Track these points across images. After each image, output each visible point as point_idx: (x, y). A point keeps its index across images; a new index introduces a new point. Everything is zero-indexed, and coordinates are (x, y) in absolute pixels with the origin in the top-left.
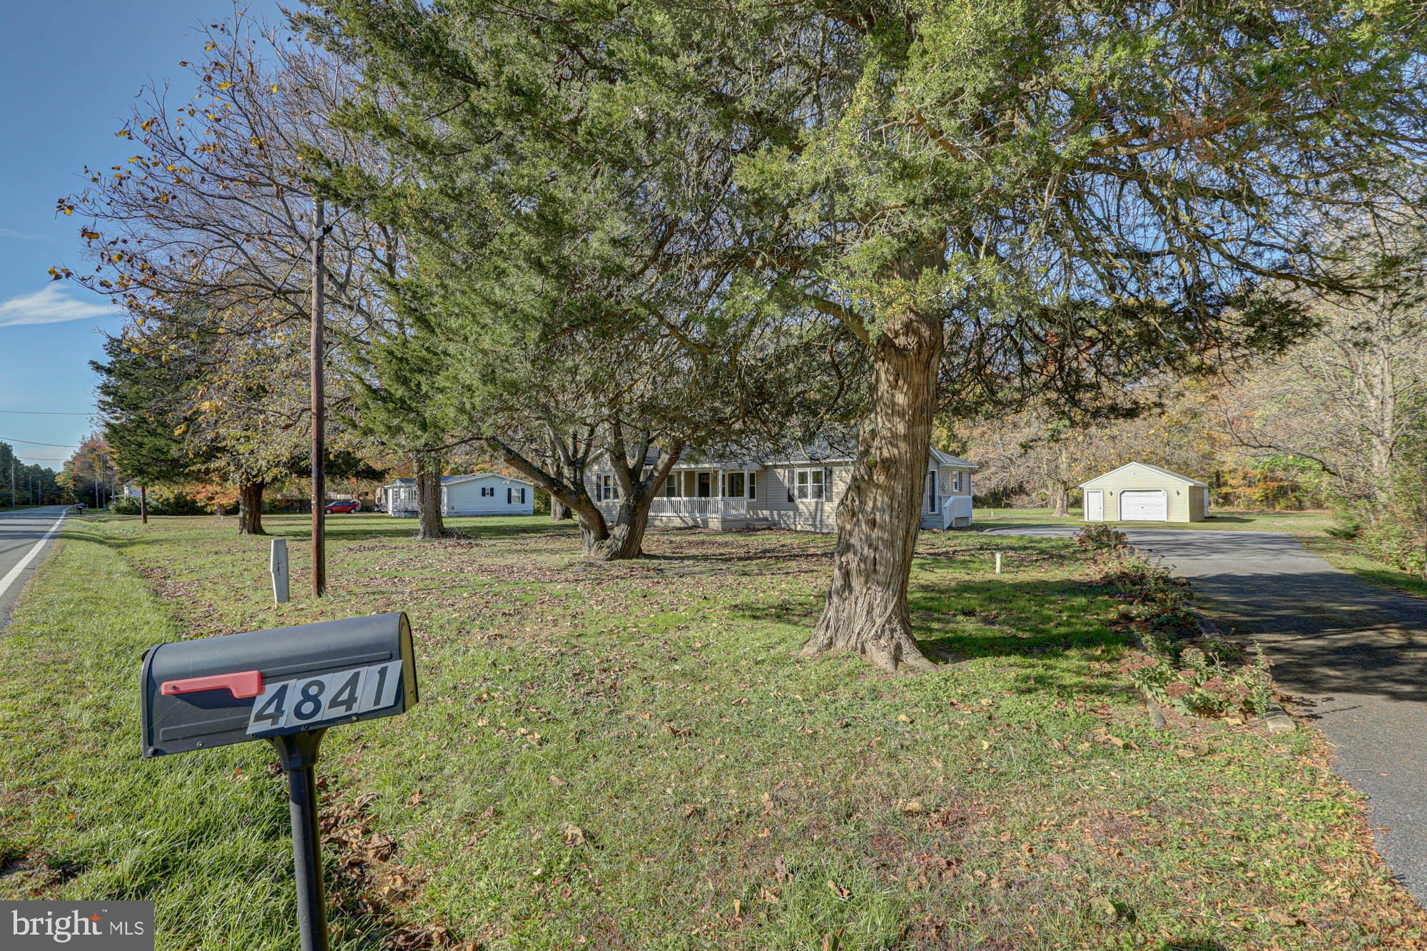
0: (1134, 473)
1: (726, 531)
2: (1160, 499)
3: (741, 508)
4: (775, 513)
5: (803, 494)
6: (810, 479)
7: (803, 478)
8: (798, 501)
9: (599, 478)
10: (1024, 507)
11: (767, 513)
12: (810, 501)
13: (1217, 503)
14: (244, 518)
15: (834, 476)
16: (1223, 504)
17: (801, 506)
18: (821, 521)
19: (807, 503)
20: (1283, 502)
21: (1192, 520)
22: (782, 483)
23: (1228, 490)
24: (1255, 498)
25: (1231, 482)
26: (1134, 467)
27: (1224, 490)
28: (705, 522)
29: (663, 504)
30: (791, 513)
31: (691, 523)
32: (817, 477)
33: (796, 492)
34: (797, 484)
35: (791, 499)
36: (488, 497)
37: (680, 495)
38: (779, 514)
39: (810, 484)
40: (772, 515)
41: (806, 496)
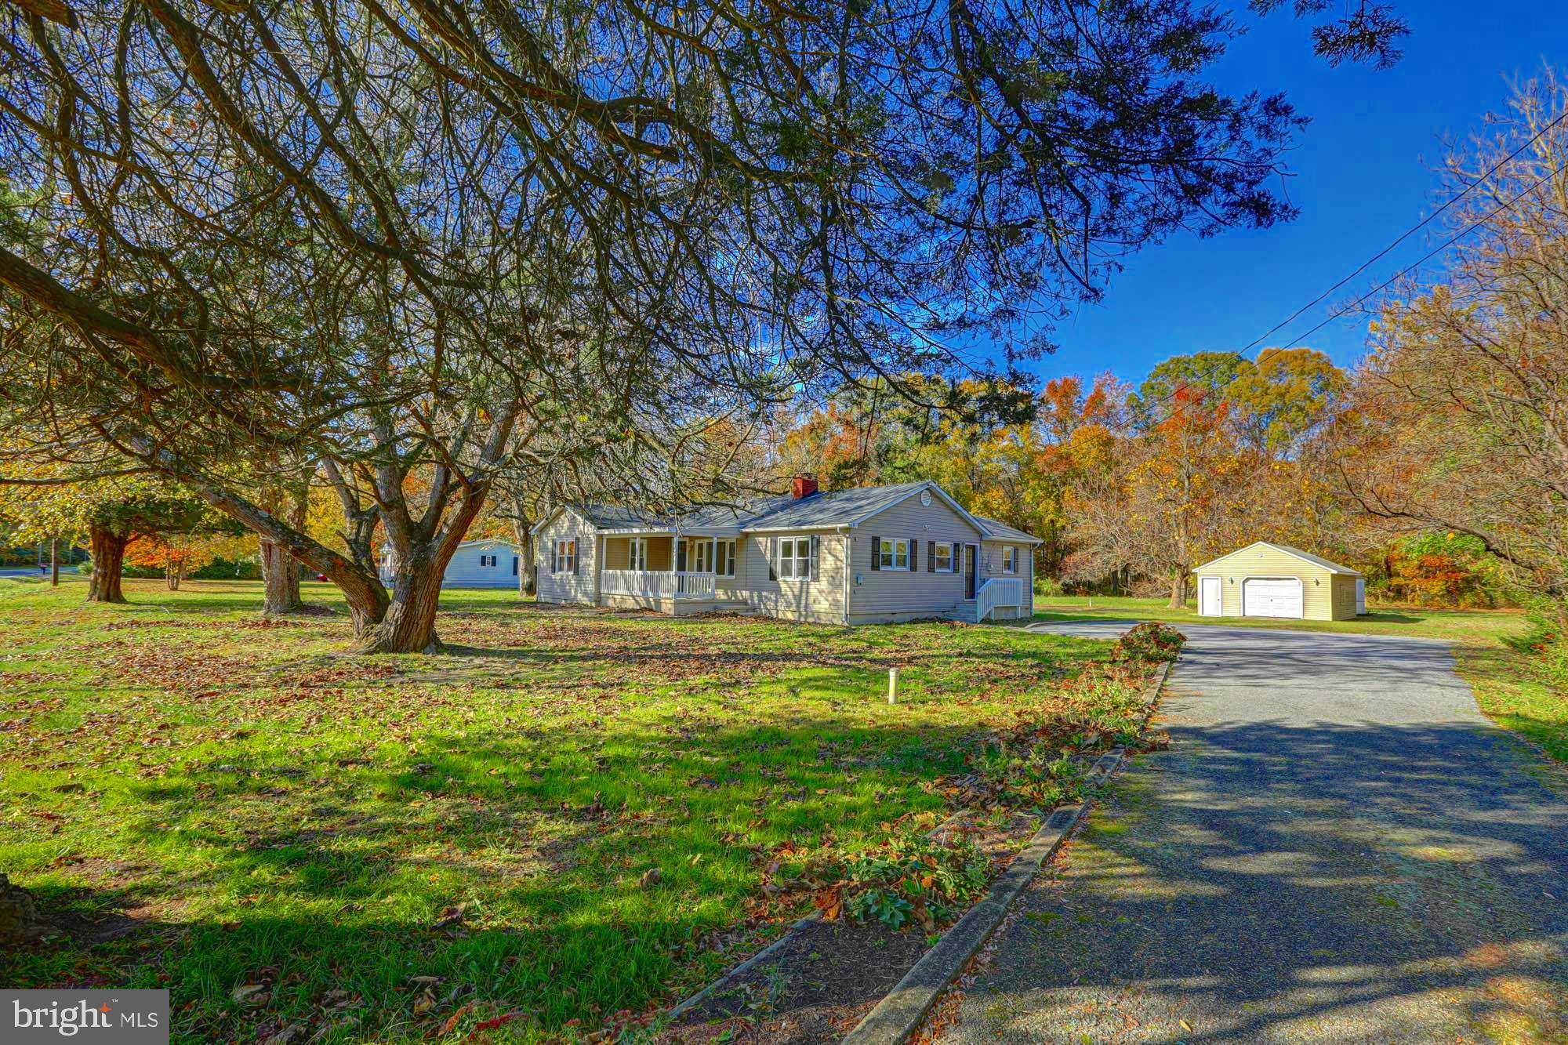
0: (1260, 555)
1: (681, 616)
2: (1294, 589)
3: (709, 587)
4: (755, 594)
5: (787, 571)
6: (795, 551)
7: (787, 549)
8: (780, 579)
9: (555, 544)
10: (1145, 595)
11: (746, 594)
12: (794, 580)
13: (1386, 597)
14: (96, 579)
15: (823, 548)
16: (1394, 599)
17: (783, 586)
18: (806, 607)
19: (789, 584)
20: (1469, 598)
21: (1337, 616)
22: (764, 556)
23: (1401, 581)
24: (1434, 592)
25: (1402, 571)
26: (1261, 548)
27: (1395, 581)
28: (658, 602)
29: (615, 578)
30: (773, 597)
31: (644, 604)
32: (803, 548)
33: (779, 568)
34: (780, 558)
35: (773, 577)
36: (488, 566)
37: (633, 568)
38: (760, 597)
39: (795, 557)
40: (752, 597)
41: (790, 574)
